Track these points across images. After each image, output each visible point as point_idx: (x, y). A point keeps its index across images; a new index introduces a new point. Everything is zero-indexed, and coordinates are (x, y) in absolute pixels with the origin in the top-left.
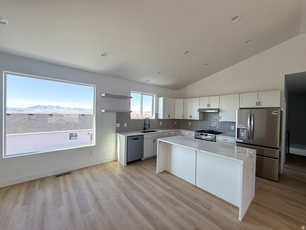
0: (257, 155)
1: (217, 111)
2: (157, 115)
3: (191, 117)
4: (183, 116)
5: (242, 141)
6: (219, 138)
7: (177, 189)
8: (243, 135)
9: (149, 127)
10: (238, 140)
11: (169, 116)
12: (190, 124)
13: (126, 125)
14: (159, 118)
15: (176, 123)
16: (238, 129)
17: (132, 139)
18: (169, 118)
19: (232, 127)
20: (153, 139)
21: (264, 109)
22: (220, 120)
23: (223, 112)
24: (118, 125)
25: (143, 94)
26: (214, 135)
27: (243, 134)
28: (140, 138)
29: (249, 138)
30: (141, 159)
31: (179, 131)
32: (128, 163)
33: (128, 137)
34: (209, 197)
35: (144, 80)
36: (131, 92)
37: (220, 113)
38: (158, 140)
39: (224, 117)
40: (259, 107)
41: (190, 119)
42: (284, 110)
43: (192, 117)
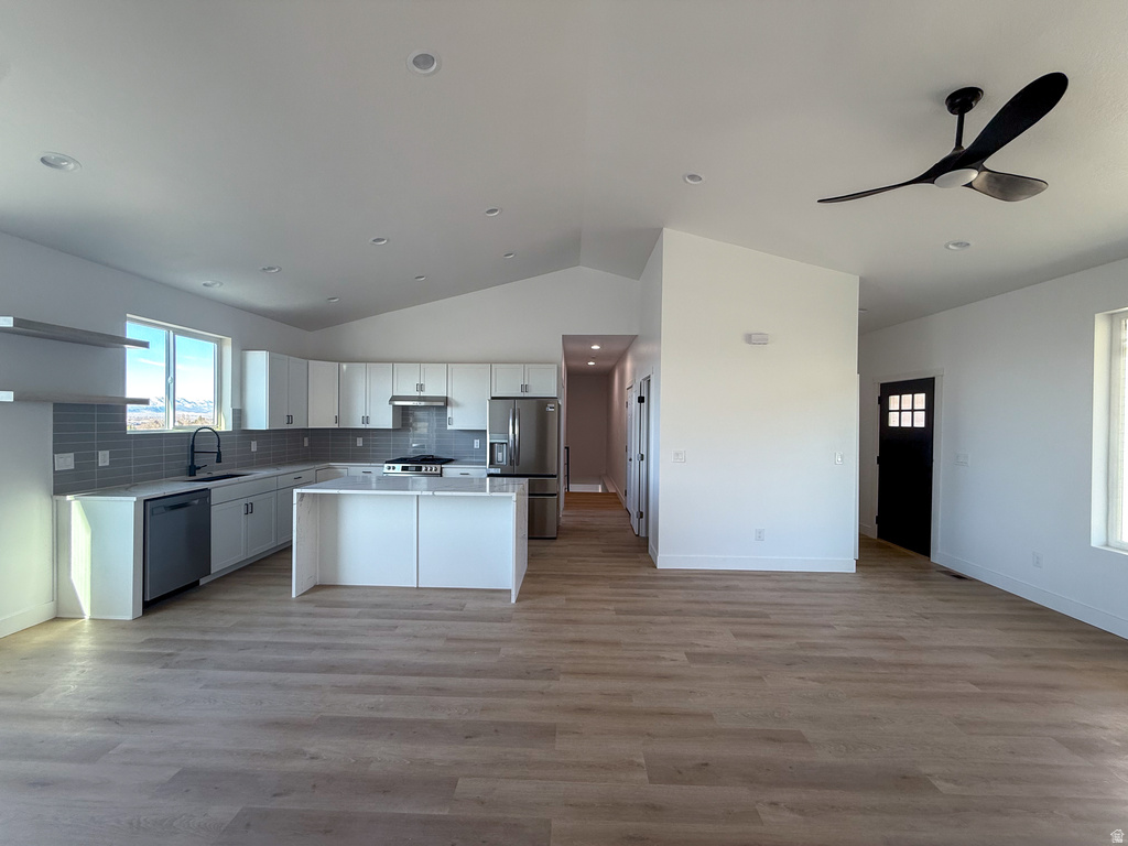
0: (529, 495)
1: (442, 404)
2: (239, 415)
3: (366, 420)
4: (337, 420)
5: (498, 471)
6: (451, 471)
7: (377, 606)
8: (500, 459)
9: (219, 460)
10: (493, 471)
11: (290, 419)
12: (360, 442)
13: (104, 458)
14: (250, 428)
15: (306, 444)
16: (491, 444)
17: (165, 507)
18: (291, 426)
19: (477, 444)
20: (245, 501)
21: (535, 401)
22: (449, 427)
23: (457, 405)
24: (67, 462)
25: (177, 332)
26: (439, 467)
27: (500, 456)
28: (196, 502)
29: (511, 462)
30: (198, 582)
31: (329, 468)
32: (151, 605)
33: (145, 501)
34: (453, 595)
35: (196, 282)
36: (126, 319)
37: (449, 409)
38: (296, 491)
39: (459, 419)
40: (526, 395)
41: (363, 426)
42: (562, 402)
43: (371, 420)
